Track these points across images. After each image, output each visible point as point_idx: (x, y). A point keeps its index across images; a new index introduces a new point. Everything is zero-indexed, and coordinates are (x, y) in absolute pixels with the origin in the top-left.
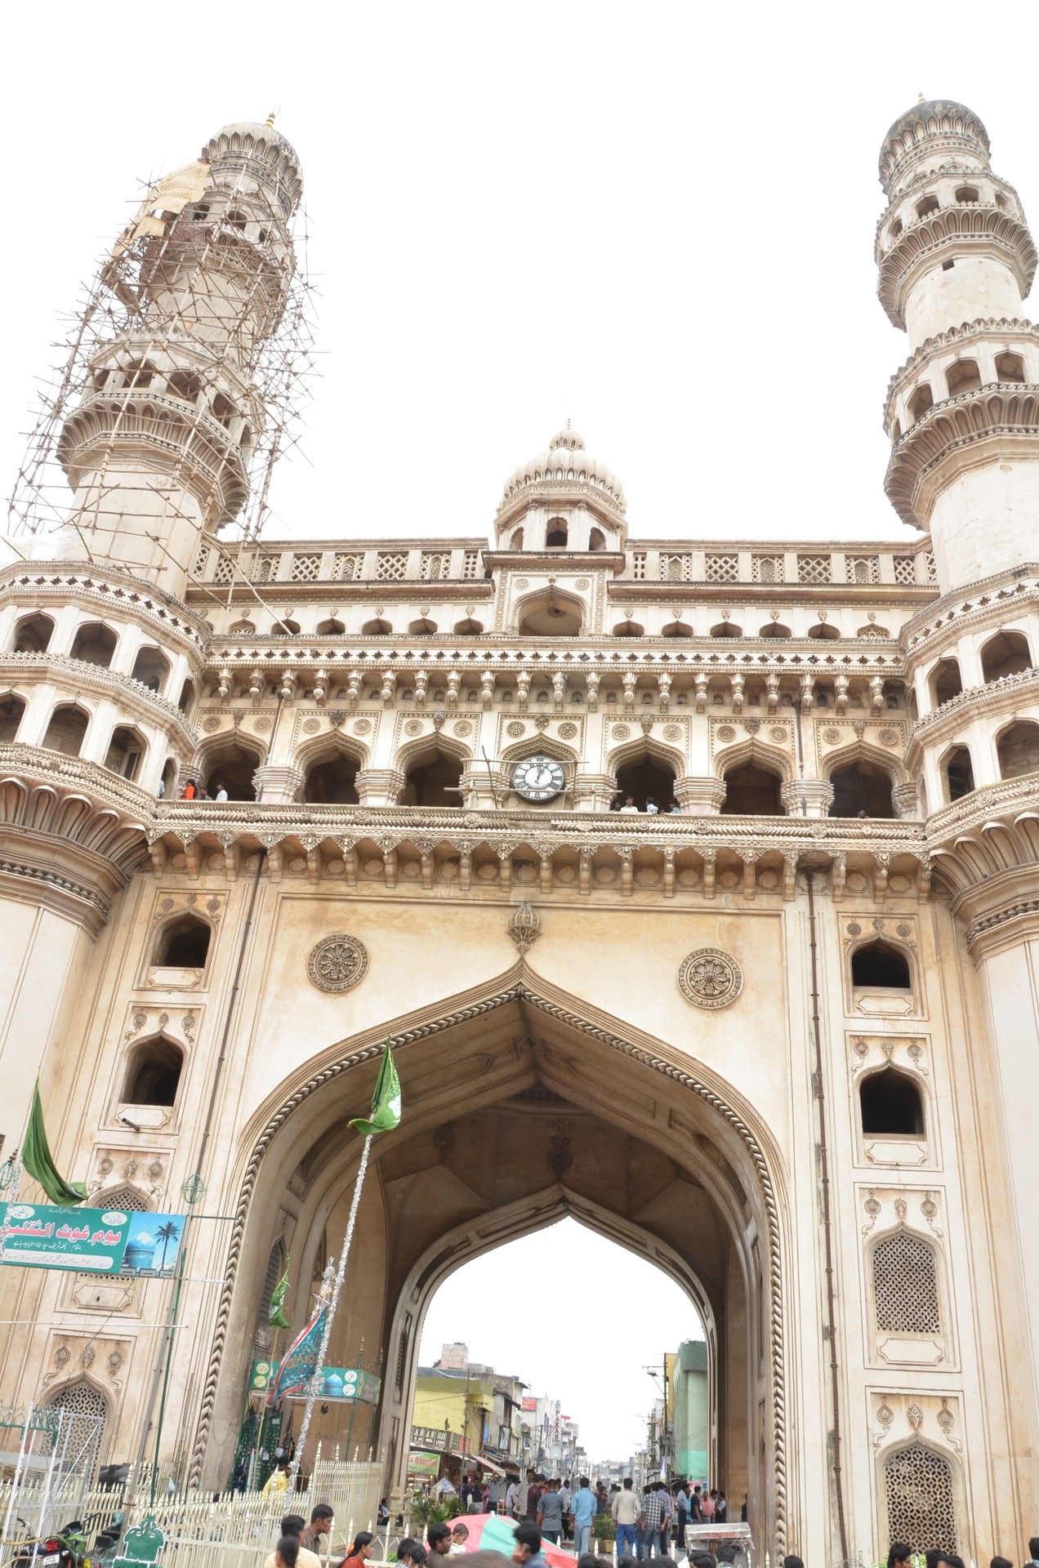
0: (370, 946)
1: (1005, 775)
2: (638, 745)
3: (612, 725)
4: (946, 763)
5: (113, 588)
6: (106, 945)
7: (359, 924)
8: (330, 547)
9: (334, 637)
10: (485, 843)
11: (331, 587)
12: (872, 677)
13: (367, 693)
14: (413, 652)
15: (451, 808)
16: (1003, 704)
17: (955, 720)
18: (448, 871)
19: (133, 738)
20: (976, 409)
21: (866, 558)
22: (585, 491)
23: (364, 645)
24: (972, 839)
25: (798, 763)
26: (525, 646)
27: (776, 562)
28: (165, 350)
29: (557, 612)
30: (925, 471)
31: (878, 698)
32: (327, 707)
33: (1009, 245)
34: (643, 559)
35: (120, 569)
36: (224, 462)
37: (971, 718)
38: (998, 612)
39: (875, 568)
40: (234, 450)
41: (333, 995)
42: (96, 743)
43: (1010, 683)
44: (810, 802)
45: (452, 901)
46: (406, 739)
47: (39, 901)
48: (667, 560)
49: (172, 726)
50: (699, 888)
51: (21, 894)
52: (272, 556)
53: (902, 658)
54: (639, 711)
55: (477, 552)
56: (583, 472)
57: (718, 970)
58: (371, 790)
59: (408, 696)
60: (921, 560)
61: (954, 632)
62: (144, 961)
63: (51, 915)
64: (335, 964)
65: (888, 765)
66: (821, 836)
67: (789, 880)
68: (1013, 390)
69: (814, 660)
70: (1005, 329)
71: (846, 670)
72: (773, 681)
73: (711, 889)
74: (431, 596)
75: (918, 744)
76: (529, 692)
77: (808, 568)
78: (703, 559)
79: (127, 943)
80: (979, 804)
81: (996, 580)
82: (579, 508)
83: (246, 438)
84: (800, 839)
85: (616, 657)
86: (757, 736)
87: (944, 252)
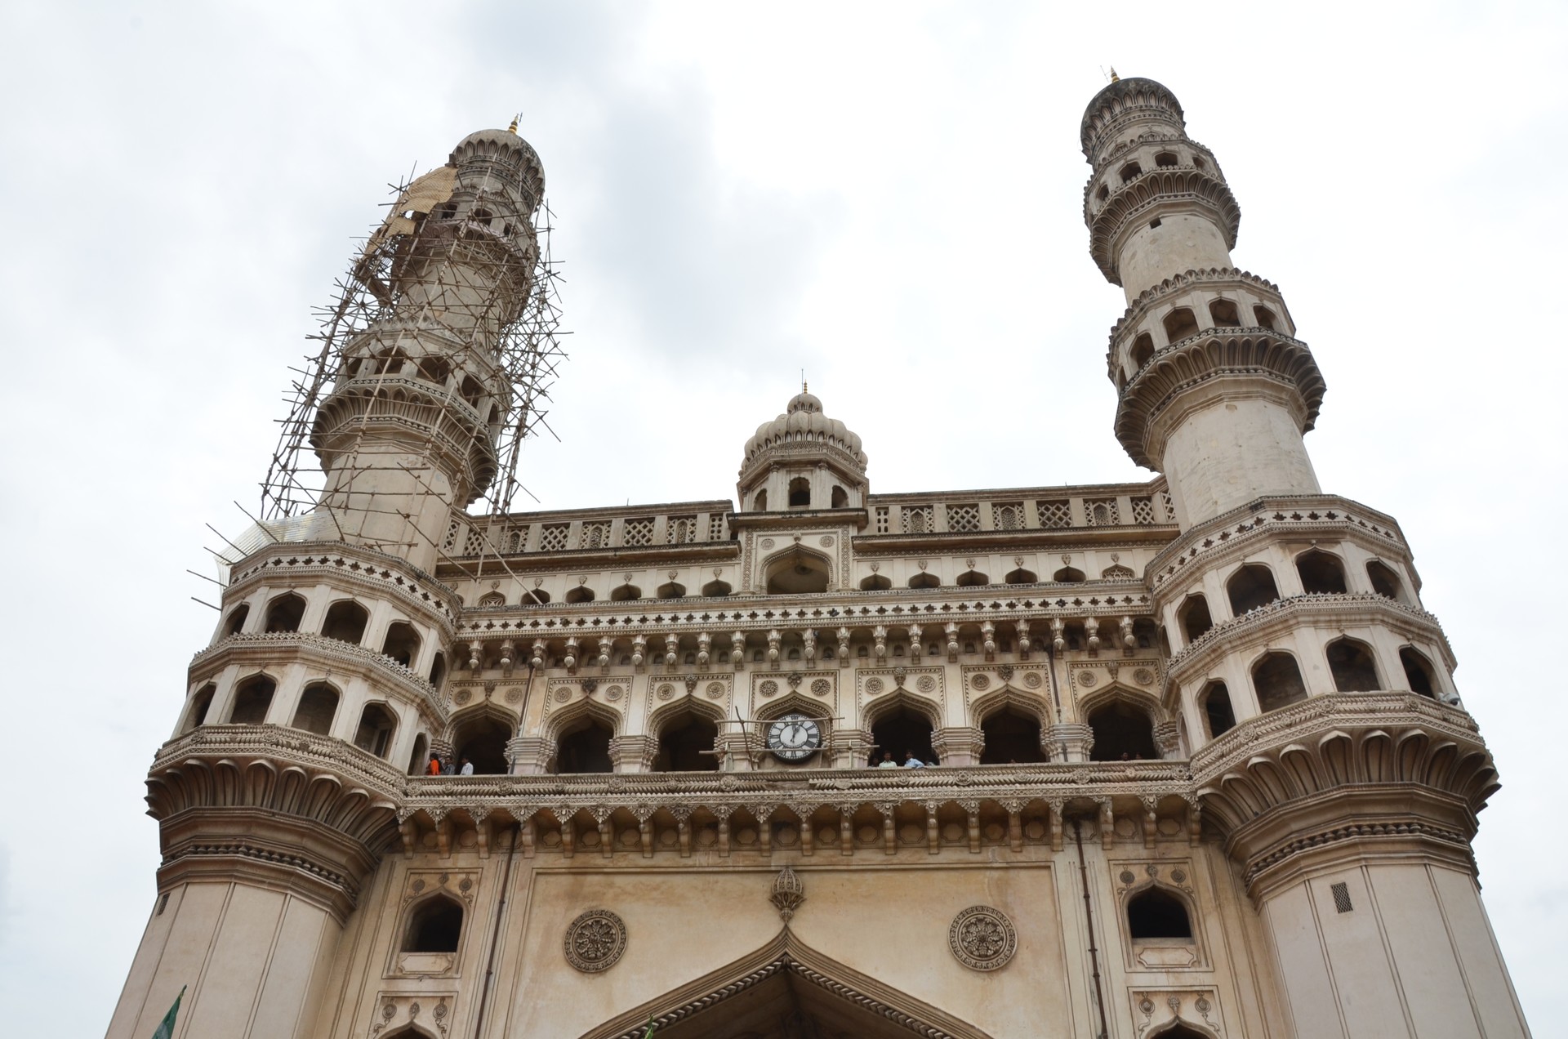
0: (628, 921)
1: (1264, 709)
2: (892, 699)
3: (865, 679)
4: (1204, 699)
5: (364, 566)
6: (355, 931)
7: (616, 898)
8: (578, 517)
9: (584, 605)
10: (742, 806)
11: (580, 556)
12: (1121, 617)
13: (617, 660)
14: (662, 615)
15: (707, 772)
16: (1255, 636)
17: (1209, 655)
18: (706, 837)
19: (384, 715)
20: (1196, 354)
21: (1104, 500)
22: (825, 451)
23: (614, 612)
24: (1238, 776)
25: (1055, 708)
26: (774, 605)
27: (1016, 510)
28: (415, 338)
29: (803, 570)
30: (1153, 414)
31: (1129, 637)
32: (578, 675)
33: (1211, 203)
34: (886, 514)
35: (371, 547)
36: (473, 440)
37: (1224, 652)
38: (1239, 546)
39: (1113, 510)
40: (482, 428)
41: (591, 976)
42: (346, 721)
43: (1258, 615)
44: (1070, 747)
45: (711, 869)
46: (658, 704)
47: (286, 888)
48: (909, 514)
49: (423, 700)
50: (964, 842)
51: (268, 881)
52: (520, 528)
53: (1149, 597)
54: (892, 663)
55: (722, 515)
56: (822, 433)
57: (990, 929)
58: (625, 757)
59: (659, 660)
60: (1158, 500)
61: (1198, 568)
62: (394, 948)
63: (298, 902)
64: (593, 942)
65: (1146, 705)
66: (1085, 781)
67: (1056, 829)
68: (1230, 334)
69: (1062, 603)
70: (1215, 278)
71: (1094, 611)
72: (1023, 627)
73: (976, 843)
74: (679, 560)
75: (1174, 681)
76: (780, 650)
77: (1048, 514)
78: (945, 511)
79: (377, 929)
80: (1242, 739)
81: (1234, 515)
82: (820, 468)
83: (494, 416)
84: (1063, 786)
85: (865, 611)
86: (1010, 683)
87: (1150, 211)
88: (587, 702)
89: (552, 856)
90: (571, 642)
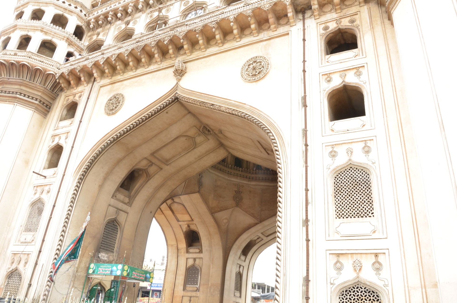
0: (126, 95)
7: (123, 88)
10: (160, 40)
13: (138, 12)
32: (124, 21)
41: (111, 116)
45: (154, 70)
46: (148, 21)
47: (14, 102)
49: (68, 39)
50: (251, 32)
51: (8, 101)
57: (258, 64)
62: (57, 120)
67: (289, 14)
73: (255, 31)
88: (126, 29)
89: (105, 80)
90: (120, 9)
